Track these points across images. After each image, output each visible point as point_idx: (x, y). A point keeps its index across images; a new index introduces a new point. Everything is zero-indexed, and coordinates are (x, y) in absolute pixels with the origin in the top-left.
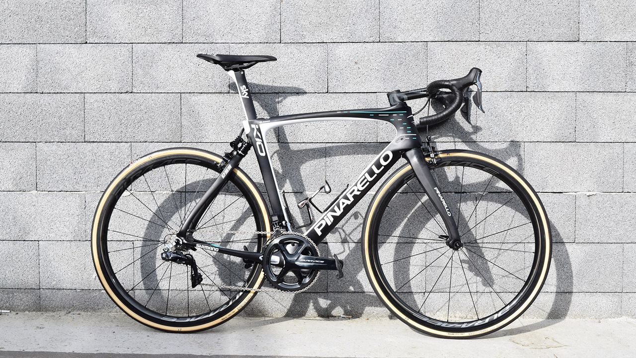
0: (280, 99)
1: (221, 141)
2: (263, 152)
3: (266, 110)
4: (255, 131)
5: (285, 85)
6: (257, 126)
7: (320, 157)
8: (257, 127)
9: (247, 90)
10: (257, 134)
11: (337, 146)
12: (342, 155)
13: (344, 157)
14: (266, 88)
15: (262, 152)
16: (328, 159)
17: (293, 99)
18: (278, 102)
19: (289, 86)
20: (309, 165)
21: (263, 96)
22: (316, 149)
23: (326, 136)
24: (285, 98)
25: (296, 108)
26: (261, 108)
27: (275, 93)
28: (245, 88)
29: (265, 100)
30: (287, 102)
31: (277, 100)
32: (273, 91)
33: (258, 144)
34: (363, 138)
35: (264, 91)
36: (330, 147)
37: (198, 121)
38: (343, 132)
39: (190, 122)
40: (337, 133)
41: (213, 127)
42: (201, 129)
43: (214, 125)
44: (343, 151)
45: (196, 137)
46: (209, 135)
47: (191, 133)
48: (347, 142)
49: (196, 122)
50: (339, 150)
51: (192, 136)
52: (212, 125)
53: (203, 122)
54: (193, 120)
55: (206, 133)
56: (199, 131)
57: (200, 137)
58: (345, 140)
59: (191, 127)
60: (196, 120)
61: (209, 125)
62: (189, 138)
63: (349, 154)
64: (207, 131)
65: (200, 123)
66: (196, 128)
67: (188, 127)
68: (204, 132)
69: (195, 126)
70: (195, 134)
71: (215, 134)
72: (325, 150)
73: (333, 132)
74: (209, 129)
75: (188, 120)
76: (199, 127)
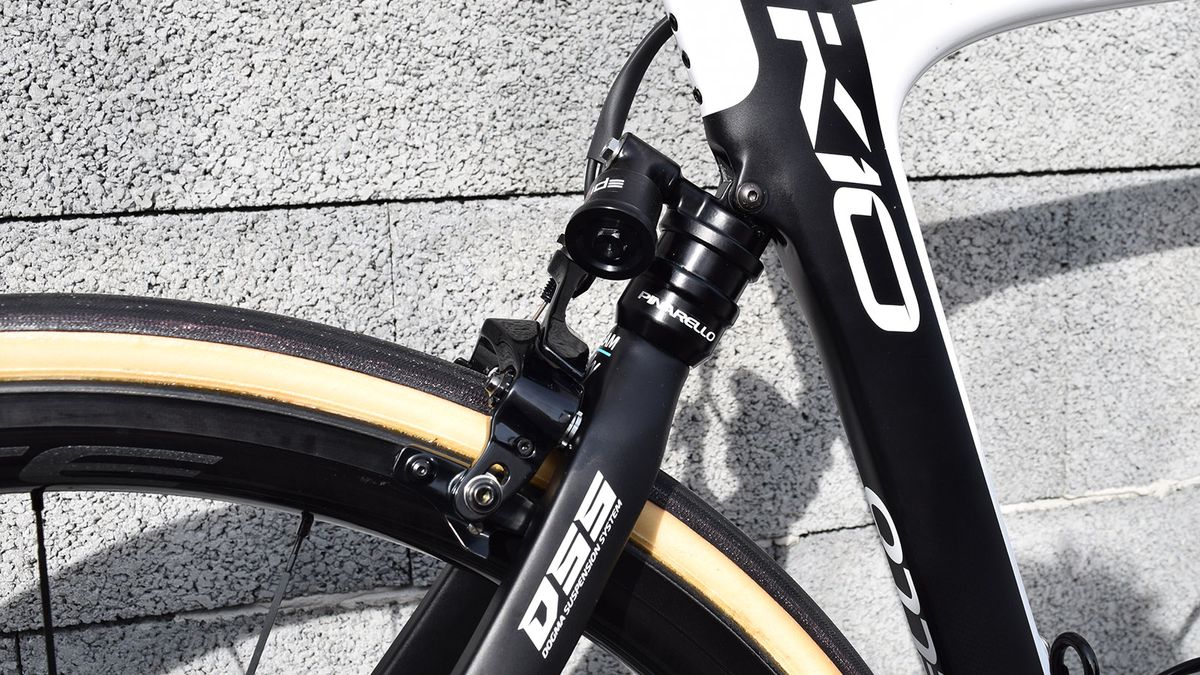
1: (330, 195)
2: (898, 300)
4: (815, 72)
7: (1038, 273)
10: (830, 111)
11: (1130, 193)
12: (1158, 244)
13: (1167, 259)
15: (888, 293)
16: (1081, 280)
20: (971, 331)
22: (1011, 213)
23: (1069, 123)
33: (848, 205)
36: (1091, 201)
37: (121, 29)
38: (1162, 100)
39: (43, 37)
40: (1130, 105)
41: (249, 76)
42: (146, 95)
43: (257, 60)
44: (1164, 219)
45: (111, 165)
46: (223, 144)
47: (57, 136)
48: (1182, 162)
49: (99, 40)
50: (1140, 216)
51: (71, 163)
52: (242, 63)
53: (162, 34)
54: (72, 24)
55: (195, 129)
56: (135, 117)
57: (143, 164)
58: (1171, 149)
59: (51, 84)
60: (102, 20)
61: (214, 59)
62: (43, 177)
63: (1196, 240)
64: (199, 112)
65: (138, 43)
66: (106, 92)
67: (27, 89)
68: (176, 122)
69: (88, 74)
70: (100, 142)
71: (270, 135)
72: (1066, 219)
73: (1109, 97)
74: (220, 91)
75: (22, 24)
76: (127, 82)
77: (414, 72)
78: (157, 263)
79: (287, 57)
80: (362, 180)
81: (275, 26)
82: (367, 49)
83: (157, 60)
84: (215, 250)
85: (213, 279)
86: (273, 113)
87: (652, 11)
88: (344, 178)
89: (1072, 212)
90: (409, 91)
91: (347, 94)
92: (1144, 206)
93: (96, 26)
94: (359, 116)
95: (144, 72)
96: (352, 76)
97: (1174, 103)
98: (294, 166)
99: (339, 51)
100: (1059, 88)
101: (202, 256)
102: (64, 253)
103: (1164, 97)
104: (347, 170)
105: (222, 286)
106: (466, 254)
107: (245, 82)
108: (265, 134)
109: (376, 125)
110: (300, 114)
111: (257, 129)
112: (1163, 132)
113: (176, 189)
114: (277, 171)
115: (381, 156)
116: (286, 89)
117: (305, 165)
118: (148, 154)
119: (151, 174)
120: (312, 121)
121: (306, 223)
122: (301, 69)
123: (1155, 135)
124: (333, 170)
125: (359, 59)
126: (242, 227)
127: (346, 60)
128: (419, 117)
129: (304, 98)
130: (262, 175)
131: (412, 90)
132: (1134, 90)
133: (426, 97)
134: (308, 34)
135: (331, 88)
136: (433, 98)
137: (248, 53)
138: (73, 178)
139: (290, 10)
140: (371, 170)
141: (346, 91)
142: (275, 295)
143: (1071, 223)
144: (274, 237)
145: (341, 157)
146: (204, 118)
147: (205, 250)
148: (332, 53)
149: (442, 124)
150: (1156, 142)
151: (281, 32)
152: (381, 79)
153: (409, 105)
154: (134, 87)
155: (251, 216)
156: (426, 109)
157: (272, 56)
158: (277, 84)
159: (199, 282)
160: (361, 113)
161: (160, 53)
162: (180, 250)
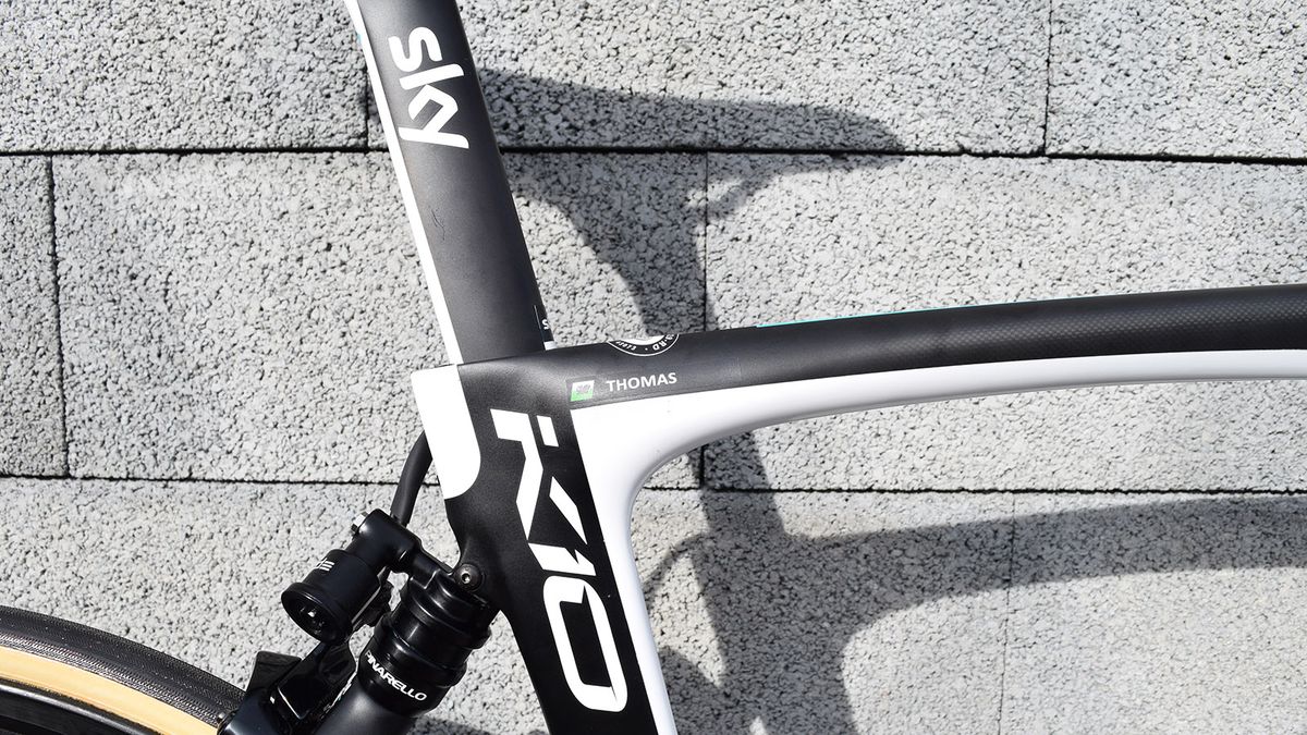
0: (717, 191)
1: (320, 476)
2: (602, 679)
3: (619, 266)
4: (533, 469)
5: (754, 95)
6: (546, 424)
7: (974, 586)
8: (551, 439)
9: (455, 71)
10: (545, 505)
11: (1086, 517)
12: (1116, 569)
13: (1127, 582)
14: (619, 113)
15: (594, 672)
16: (1025, 597)
17: (808, 195)
18: (705, 215)
19: (780, 97)
20: (900, 635)
21: (596, 169)
22: (947, 529)
23: (1019, 445)
24: (750, 188)
25: (825, 257)
26: (587, 253)
27: (680, 149)
28: (436, 54)
29: (615, 196)
30: (765, 217)
31: (695, 198)
32: (672, 135)
33: (556, 594)
34: (1254, 463)
35: (607, 136)
36: (1040, 521)
37: (169, 341)
38: (1130, 425)
39: (116, 344)
40: (1092, 429)
41: (261, 379)
42: (186, 391)
43: (267, 367)
44: (1125, 544)
45: (161, 443)
46: (240, 431)
47: (124, 420)
48: (1152, 487)
49: (154, 349)
50: (1096, 538)
51: (133, 441)
52: (255, 369)
53: (198, 345)
54: (135, 336)
55: (221, 419)
56: (178, 408)
57: (184, 444)
58: (1138, 474)
59: (121, 380)
60: (156, 334)
61: (235, 365)
62: (114, 450)
63: (1162, 566)
64: (223, 406)
65: (181, 351)
66: (158, 388)
67: (105, 383)
68: (207, 414)
69: (146, 374)
70: (153, 425)
71: (275, 426)
72: (1010, 537)
73: (1067, 420)
74: (239, 391)
75: (101, 335)
76: (172, 382)
77: (388, 380)
78: (191, 518)
79: (290, 366)
80: (345, 466)
81: (280, 341)
82: (351, 361)
83: (194, 365)
84: (233, 513)
85: (231, 535)
86: (278, 409)
87: (594, 332)
88: (330, 463)
89: (1017, 532)
90: (384, 396)
91: (335, 397)
92: (1101, 529)
93: (152, 337)
94: (344, 414)
95: (185, 374)
96: (338, 382)
97: (1144, 428)
98: (293, 451)
99: (328, 362)
100: (1009, 410)
101: (224, 516)
102: (128, 506)
103: (1132, 422)
104: (333, 457)
105: (238, 540)
106: (426, 531)
107: (257, 384)
108: (271, 425)
109: (357, 422)
110: (299, 411)
111: (266, 421)
112: (1129, 457)
113: (206, 464)
114: (280, 455)
115: (360, 447)
116: (287, 391)
117: (301, 451)
118: (186, 436)
119: (189, 451)
120: (307, 417)
121: (301, 497)
122: (299, 376)
123: (1120, 459)
124: (322, 456)
125: (345, 368)
126: (254, 496)
127: (334, 368)
128: (391, 417)
129: (301, 399)
130: (269, 457)
131: (386, 395)
132: (1096, 414)
133: (396, 401)
134: (306, 348)
135: (323, 391)
136: (403, 402)
137: (260, 361)
138: (134, 452)
139: (292, 329)
140: (352, 459)
141: (334, 394)
142: (277, 550)
143: (1015, 541)
144: (277, 506)
145: (329, 447)
146: (227, 411)
147: (226, 512)
148: (323, 364)
149: (411, 423)
150: (1121, 467)
151: (285, 345)
152: (362, 385)
153: (384, 407)
154: (177, 386)
155: (260, 488)
156: (397, 411)
157: (278, 365)
158: (281, 387)
159: (221, 536)
160: (345, 412)
161: (196, 360)
162: (208, 511)
